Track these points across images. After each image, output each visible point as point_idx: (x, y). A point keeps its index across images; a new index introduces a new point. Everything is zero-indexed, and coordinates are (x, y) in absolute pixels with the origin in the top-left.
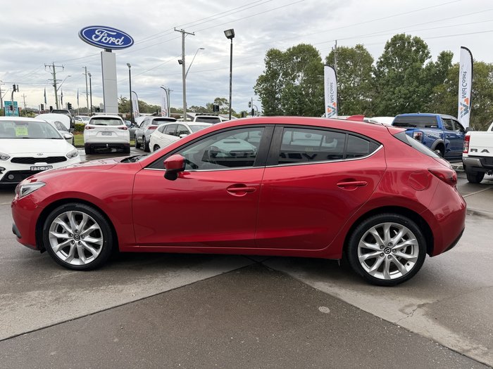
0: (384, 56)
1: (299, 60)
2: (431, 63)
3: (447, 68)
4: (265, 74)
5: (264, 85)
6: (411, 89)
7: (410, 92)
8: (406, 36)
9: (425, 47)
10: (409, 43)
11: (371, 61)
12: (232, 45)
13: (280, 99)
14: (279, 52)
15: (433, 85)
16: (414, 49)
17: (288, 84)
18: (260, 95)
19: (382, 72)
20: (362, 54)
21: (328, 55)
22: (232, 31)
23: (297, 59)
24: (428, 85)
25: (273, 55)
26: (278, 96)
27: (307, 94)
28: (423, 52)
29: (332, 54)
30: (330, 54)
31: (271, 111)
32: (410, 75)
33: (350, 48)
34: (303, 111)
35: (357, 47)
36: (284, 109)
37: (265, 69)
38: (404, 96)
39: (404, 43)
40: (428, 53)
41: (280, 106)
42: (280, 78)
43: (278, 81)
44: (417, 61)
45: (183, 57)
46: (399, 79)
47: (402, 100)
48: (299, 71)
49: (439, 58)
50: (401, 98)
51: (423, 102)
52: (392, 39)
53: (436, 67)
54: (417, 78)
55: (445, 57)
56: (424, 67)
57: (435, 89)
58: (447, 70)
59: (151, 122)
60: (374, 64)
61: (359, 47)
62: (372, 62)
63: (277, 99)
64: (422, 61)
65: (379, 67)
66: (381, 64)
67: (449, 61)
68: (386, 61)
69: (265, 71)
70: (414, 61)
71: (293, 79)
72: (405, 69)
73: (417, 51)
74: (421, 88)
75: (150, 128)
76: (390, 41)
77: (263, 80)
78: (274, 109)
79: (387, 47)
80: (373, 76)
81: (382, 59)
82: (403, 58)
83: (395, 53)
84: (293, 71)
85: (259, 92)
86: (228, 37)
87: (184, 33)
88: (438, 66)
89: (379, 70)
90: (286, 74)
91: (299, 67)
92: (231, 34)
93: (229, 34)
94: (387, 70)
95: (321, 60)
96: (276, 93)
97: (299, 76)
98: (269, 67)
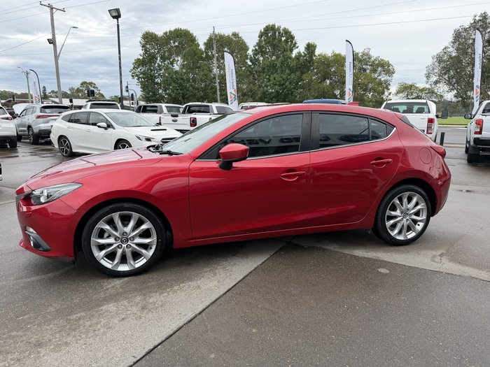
0: (259, 44)
1: (177, 44)
2: (299, 53)
3: (312, 57)
4: (141, 58)
5: (143, 69)
6: (284, 77)
7: (283, 80)
8: (276, 27)
9: (293, 38)
10: (279, 33)
11: (246, 49)
12: (118, 25)
13: (160, 84)
14: (155, 35)
15: (302, 73)
16: (283, 39)
17: (167, 69)
18: (138, 79)
19: (258, 60)
20: (238, 42)
21: (206, 41)
22: (118, 10)
23: (174, 43)
24: (298, 73)
25: (149, 38)
26: (158, 80)
27: (188, 80)
28: (292, 42)
29: (210, 40)
30: (208, 40)
31: (151, 96)
32: (282, 63)
33: (226, 35)
34: (186, 96)
35: (233, 34)
36: (166, 94)
37: (142, 52)
38: (278, 83)
39: (275, 33)
40: (296, 43)
41: (160, 91)
42: (158, 61)
43: (156, 65)
44: (287, 51)
45: (54, 35)
46: (272, 67)
47: (277, 87)
48: (177, 55)
49: (306, 48)
50: (276, 85)
51: (294, 88)
52: (264, 29)
53: (304, 57)
54: (288, 66)
55: (311, 48)
56: (293, 56)
57: (304, 76)
58: (312, 59)
59: (38, 110)
60: (250, 52)
61: (235, 35)
62: (248, 50)
63: (157, 83)
64: (291, 51)
65: (255, 54)
66: (256, 52)
67: (313, 52)
68: (260, 49)
69: (142, 54)
70: (285, 51)
71: (172, 63)
72: (278, 58)
73: (286, 41)
74: (293, 76)
75: (38, 117)
76: (263, 31)
77: (139, 63)
78: (155, 94)
79: (261, 36)
80: (250, 63)
81: (257, 48)
82: (274, 47)
83: (268, 42)
84: (171, 54)
85: (137, 75)
86: (114, 17)
87: (52, 9)
88: (305, 56)
89: (255, 58)
90: (163, 58)
91: (178, 51)
92: (116, 15)
93: (114, 14)
94: (261, 58)
95: (199, 46)
96: (155, 77)
97: (178, 61)
98: (146, 51)
